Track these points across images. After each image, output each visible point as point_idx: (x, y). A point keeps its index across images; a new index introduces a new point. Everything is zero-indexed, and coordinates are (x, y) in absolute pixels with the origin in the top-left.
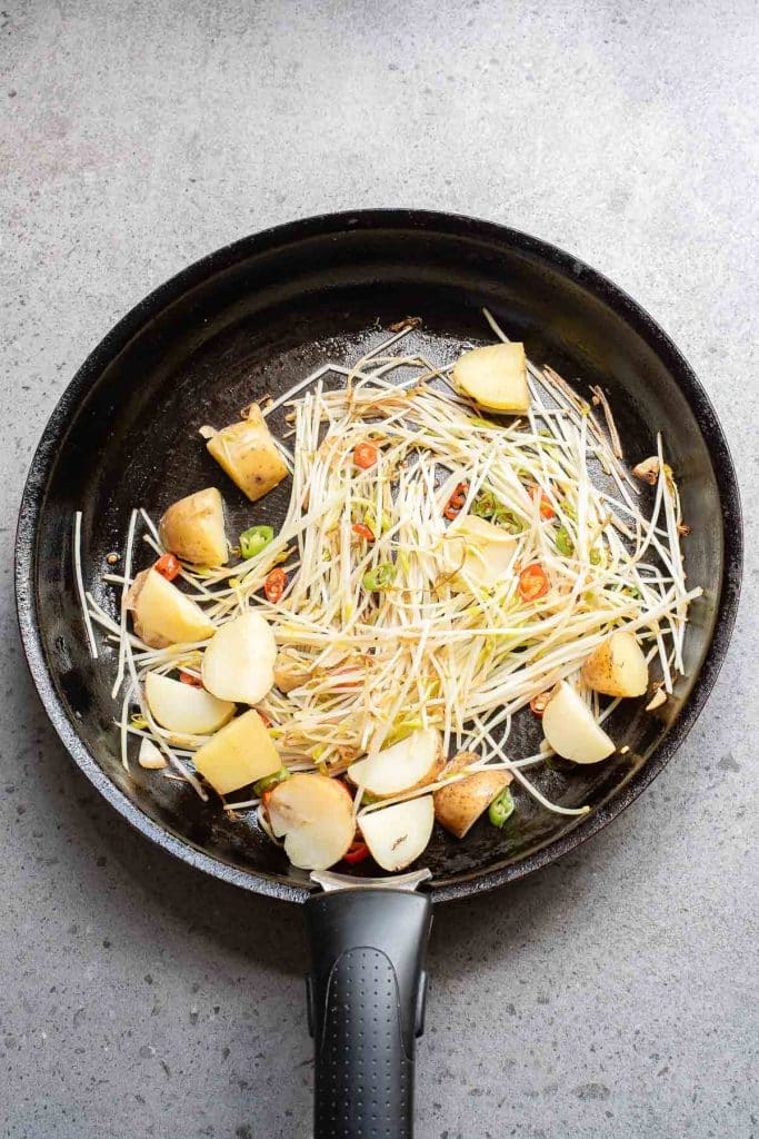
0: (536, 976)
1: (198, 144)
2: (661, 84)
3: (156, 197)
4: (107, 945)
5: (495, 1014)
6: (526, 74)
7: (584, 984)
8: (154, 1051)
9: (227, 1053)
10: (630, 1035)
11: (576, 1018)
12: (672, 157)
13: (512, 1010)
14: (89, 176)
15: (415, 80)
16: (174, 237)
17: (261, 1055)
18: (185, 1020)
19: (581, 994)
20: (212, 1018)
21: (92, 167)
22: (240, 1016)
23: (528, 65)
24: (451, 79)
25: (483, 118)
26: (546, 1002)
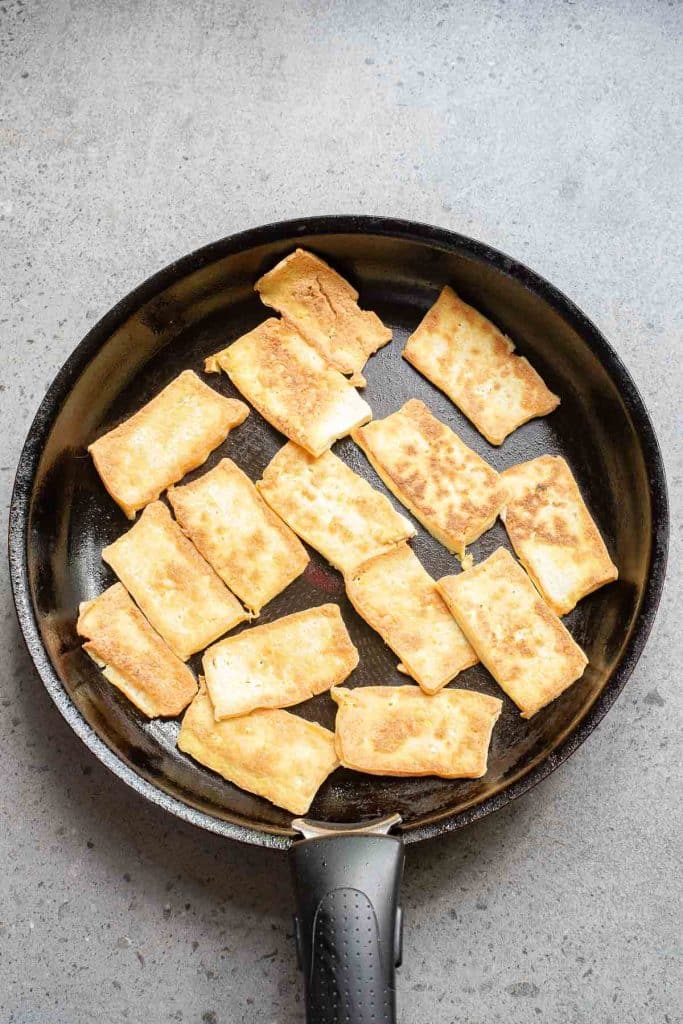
0: (476, 885)
1: (192, 126)
2: (611, 85)
3: (152, 172)
4: (90, 845)
5: (438, 917)
6: (489, 72)
7: (519, 893)
8: (130, 942)
9: (196, 945)
10: (559, 940)
11: (511, 924)
12: (619, 150)
13: (453, 914)
14: (93, 152)
15: (388, 74)
16: (167, 209)
17: (226, 949)
18: (159, 915)
19: (515, 902)
20: (183, 914)
21: (94, 144)
22: (209, 913)
23: (491, 64)
24: (421, 74)
25: (449, 111)
26: (485, 908)
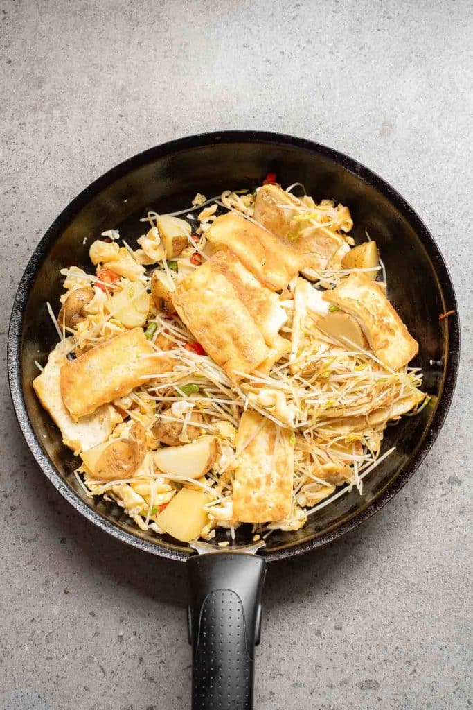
0: (334, 613)
1: (124, 93)
2: (413, 56)
3: (98, 126)
4: (66, 592)
5: (308, 636)
6: (329, 50)
7: (364, 618)
8: (95, 659)
9: (141, 660)
10: (392, 650)
11: (359, 639)
12: (420, 102)
13: (319, 634)
14: (56, 113)
15: (259, 53)
16: (109, 152)
17: (162, 662)
18: (115, 639)
19: (361, 624)
20: (132, 638)
21: (58, 107)
22: (150, 637)
23: (331, 44)
24: (282, 53)
25: (302, 78)
26: (340, 629)
